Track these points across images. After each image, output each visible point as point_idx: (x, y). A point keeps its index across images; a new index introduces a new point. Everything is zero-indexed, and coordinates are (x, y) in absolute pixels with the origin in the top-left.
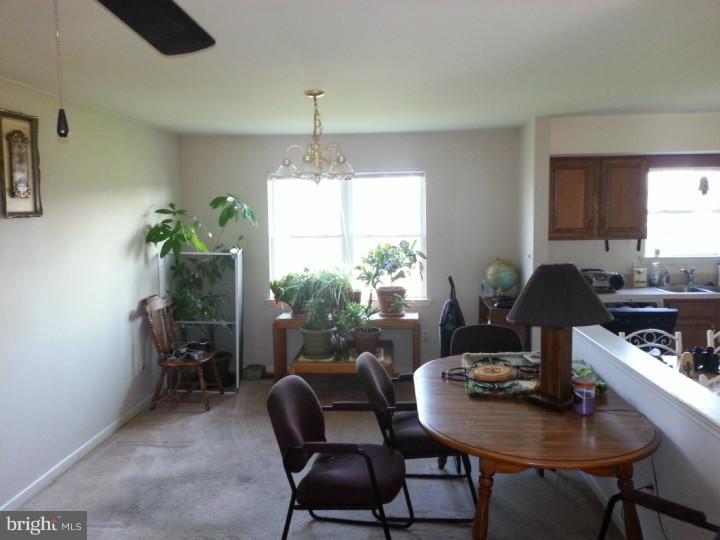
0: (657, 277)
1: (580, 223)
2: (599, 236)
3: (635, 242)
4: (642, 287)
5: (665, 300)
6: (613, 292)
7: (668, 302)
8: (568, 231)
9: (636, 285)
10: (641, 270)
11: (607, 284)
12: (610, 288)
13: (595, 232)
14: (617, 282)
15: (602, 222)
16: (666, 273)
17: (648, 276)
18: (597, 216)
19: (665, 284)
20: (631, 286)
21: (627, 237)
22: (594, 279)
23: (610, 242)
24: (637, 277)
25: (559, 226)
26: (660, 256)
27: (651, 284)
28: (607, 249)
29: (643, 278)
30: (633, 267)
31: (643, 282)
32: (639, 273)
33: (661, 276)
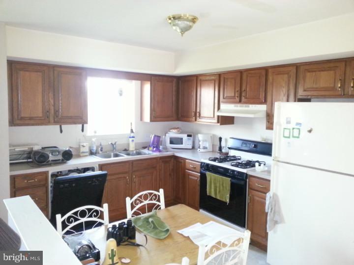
0: (95, 148)
1: (39, 113)
2: (55, 123)
3: (81, 125)
4: (86, 156)
5: (99, 165)
6: (65, 163)
7: (102, 167)
8: (31, 118)
9: (81, 155)
10: (85, 144)
11: (60, 157)
12: (62, 160)
13: (52, 119)
14: (67, 155)
15: (56, 112)
16: (101, 145)
17: (90, 147)
18: (52, 108)
19: (100, 152)
20: (79, 156)
21: (75, 123)
22: (50, 155)
23: (63, 127)
24: (82, 150)
25: (22, 116)
26: (97, 134)
27: (92, 153)
28: (61, 131)
29: (87, 149)
30: (80, 143)
31: (87, 152)
32: (84, 146)
33: (97, 147)
